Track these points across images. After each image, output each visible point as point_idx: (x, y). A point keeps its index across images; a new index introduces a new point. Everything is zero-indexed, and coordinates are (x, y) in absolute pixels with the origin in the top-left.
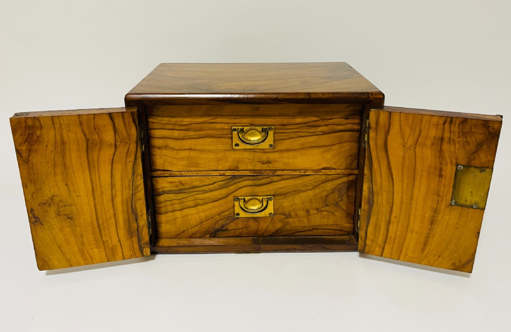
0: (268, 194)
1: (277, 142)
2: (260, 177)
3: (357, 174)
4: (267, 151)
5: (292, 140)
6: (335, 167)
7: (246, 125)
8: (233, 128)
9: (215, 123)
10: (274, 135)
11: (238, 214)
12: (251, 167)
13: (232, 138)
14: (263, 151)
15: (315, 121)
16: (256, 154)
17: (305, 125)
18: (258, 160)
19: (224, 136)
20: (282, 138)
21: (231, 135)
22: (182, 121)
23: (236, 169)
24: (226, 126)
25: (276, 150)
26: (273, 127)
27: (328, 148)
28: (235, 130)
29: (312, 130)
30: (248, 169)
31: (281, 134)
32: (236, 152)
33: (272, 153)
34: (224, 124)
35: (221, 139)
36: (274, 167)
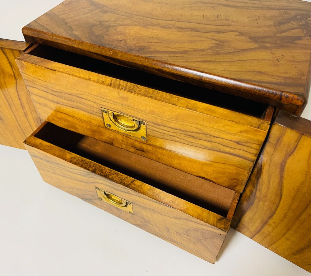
1: (149, 136)
4: (140, 140)
7: (116, 110)
8: (102, 109)
9: (83, 99)
10: (146, 129)
12: (125, 148)
13: (103, 118)
14: (136, 140)
16: (129, 139)
18: (131, 145)
19: (95, 113)
21: (101, 115)
24: (96, 106)
25: (149, 143)
26: (145, 122)
29: (191, 140)
32: (109, 131)
33: (145, 144)
34: (93, 103)
35: (92, 115)
36: (148, 156)
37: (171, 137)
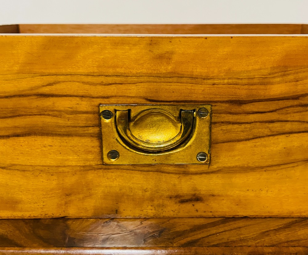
1: (217, 146)
4: (192, 169)
5: (258, 142)
7: (138, 100)
8: (102, 109)
9: (52, 96)
10: (210, 129)
13: (100, 137)
14: (183, 171)
16: (164, 177)
17: (296, 102)
18: (167, 194)
19: (81, 131)
20: (233, 136)
21: (96, 130)
23: (114, 214)
24: (84, 105)
25: (214, 167)
26: (208, 107)
28: (107, 114)
31: (230, 127)
32: (112, 172)
33: (204, 175)
34: (78, 99)
35: (70, 138)
36: (210, 210)
37: (268, 127)
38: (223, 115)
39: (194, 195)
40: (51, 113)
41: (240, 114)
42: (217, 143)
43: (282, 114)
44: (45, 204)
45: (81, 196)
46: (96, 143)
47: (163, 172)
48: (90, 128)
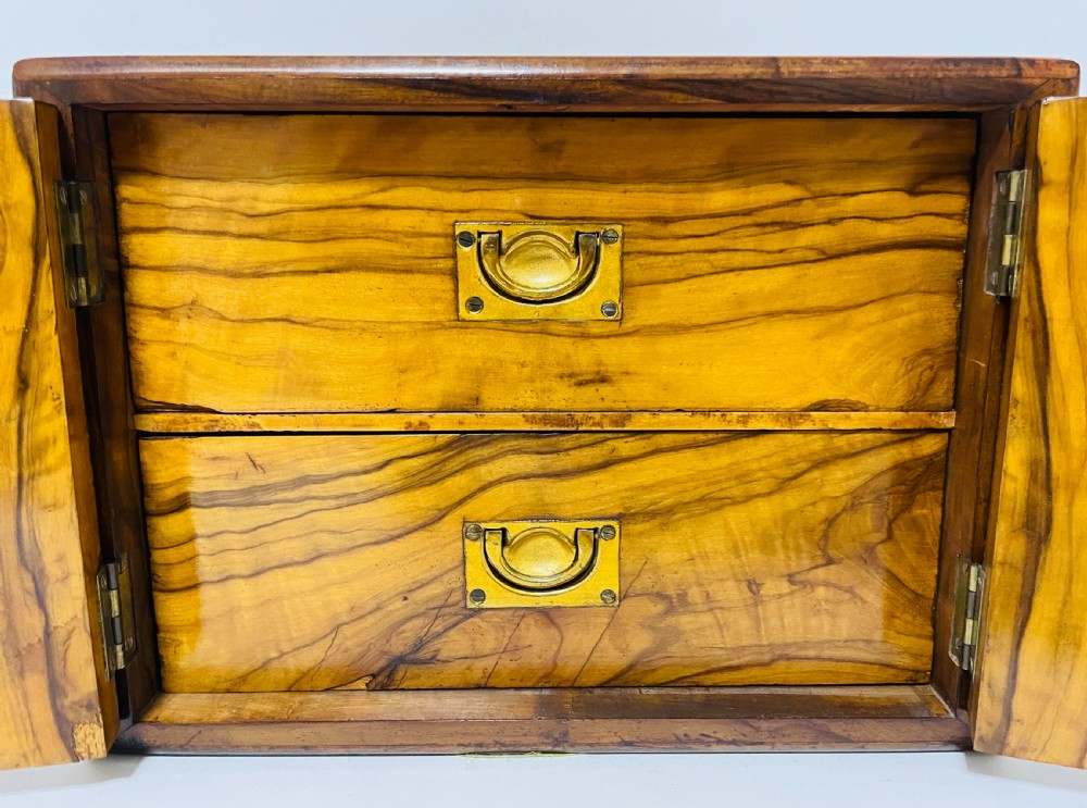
0: (596, 510)
2: (567, 442)
3: (949, 431)
4: (595, 330)
5: (695, 283)
6: (864, 398)
7: (513, 216)
8: (459, 230)
9: (386, 207)
10: (622, 261)
11: (479, 595)
12: (528, 399)
13: (454, 275)
14: (580, 332)
15: (787, 203)
16: (553, 343)
17: (748, 220)
18: (558, 370)
19: (425, 264)
20: (656, 274)
21: (449, 263)
22: (255, 199)
23: (473, 405)
24: (433, 224)
25: (628, 325)
27: (838, 318)
28: (467, 239)
29: (776, 241)
30: (520, 404)
31: (651, 259)
32: (472, 334)
33: (613, 339)
34: (423, 213)
35: (410, 276)
36: (623, 399)
37: (707, 261)
38: (640, 241)
39: (598, 373)
40: (382, 235)
41: (666, 238)
42: (632, 286)
43: (729, 238)
44: (365, 386)
45: (423, 373)
46: (448, 284)
47: (550, 334)
48: (440, 261)
